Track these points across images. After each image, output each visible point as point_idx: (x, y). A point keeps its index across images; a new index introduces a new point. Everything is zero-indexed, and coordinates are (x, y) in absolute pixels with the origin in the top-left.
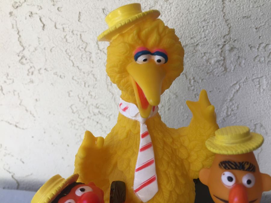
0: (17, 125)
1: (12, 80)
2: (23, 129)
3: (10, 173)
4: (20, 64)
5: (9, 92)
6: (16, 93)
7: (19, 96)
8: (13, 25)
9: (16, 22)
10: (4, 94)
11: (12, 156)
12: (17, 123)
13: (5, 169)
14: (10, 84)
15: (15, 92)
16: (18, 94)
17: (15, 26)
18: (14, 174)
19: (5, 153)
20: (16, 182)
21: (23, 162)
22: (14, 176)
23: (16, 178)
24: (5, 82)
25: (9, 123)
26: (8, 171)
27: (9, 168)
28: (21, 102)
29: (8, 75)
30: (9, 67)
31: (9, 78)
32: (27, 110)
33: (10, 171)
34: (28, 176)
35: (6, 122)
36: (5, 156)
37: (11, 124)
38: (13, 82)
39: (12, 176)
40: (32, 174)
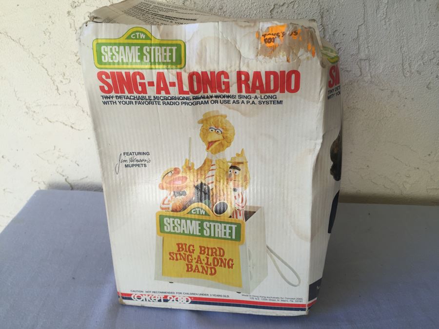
0: (73, 126)
1: (69, 80)
2: (79, 130)
3: (63, 176)
4: (77, 64)
5: (66, 92)
6: (73, 93)
7: (76, 97)
8: (71, 24)
9: (74, 22)
10: (60, 94)
11: (67, 158)
12: (73, 124)
13: (58, 172)
14: (66, 84)
15: (71, 92)
16: (75, 94)
17: (73, 25)
18: (68, 177)
19: (59, 155)
20: (69, 185)
21: (78, 165)
22: (68, 180)
23: (70, 182)
24: (62, 82)
25: (64, 123)
26: (60, 174)
27: (63, 171)
28: (77, 103)
29: (64, 75)
30: (66, 66)
31: (65, 78)
32: (83, 111)
33: (63, 174)
34: (82, 179)
35: (61, 122)
36: (58, 158)
37: (66, 125)
38: (70, 82)
39: (66, 179)
40: (87, 177)
